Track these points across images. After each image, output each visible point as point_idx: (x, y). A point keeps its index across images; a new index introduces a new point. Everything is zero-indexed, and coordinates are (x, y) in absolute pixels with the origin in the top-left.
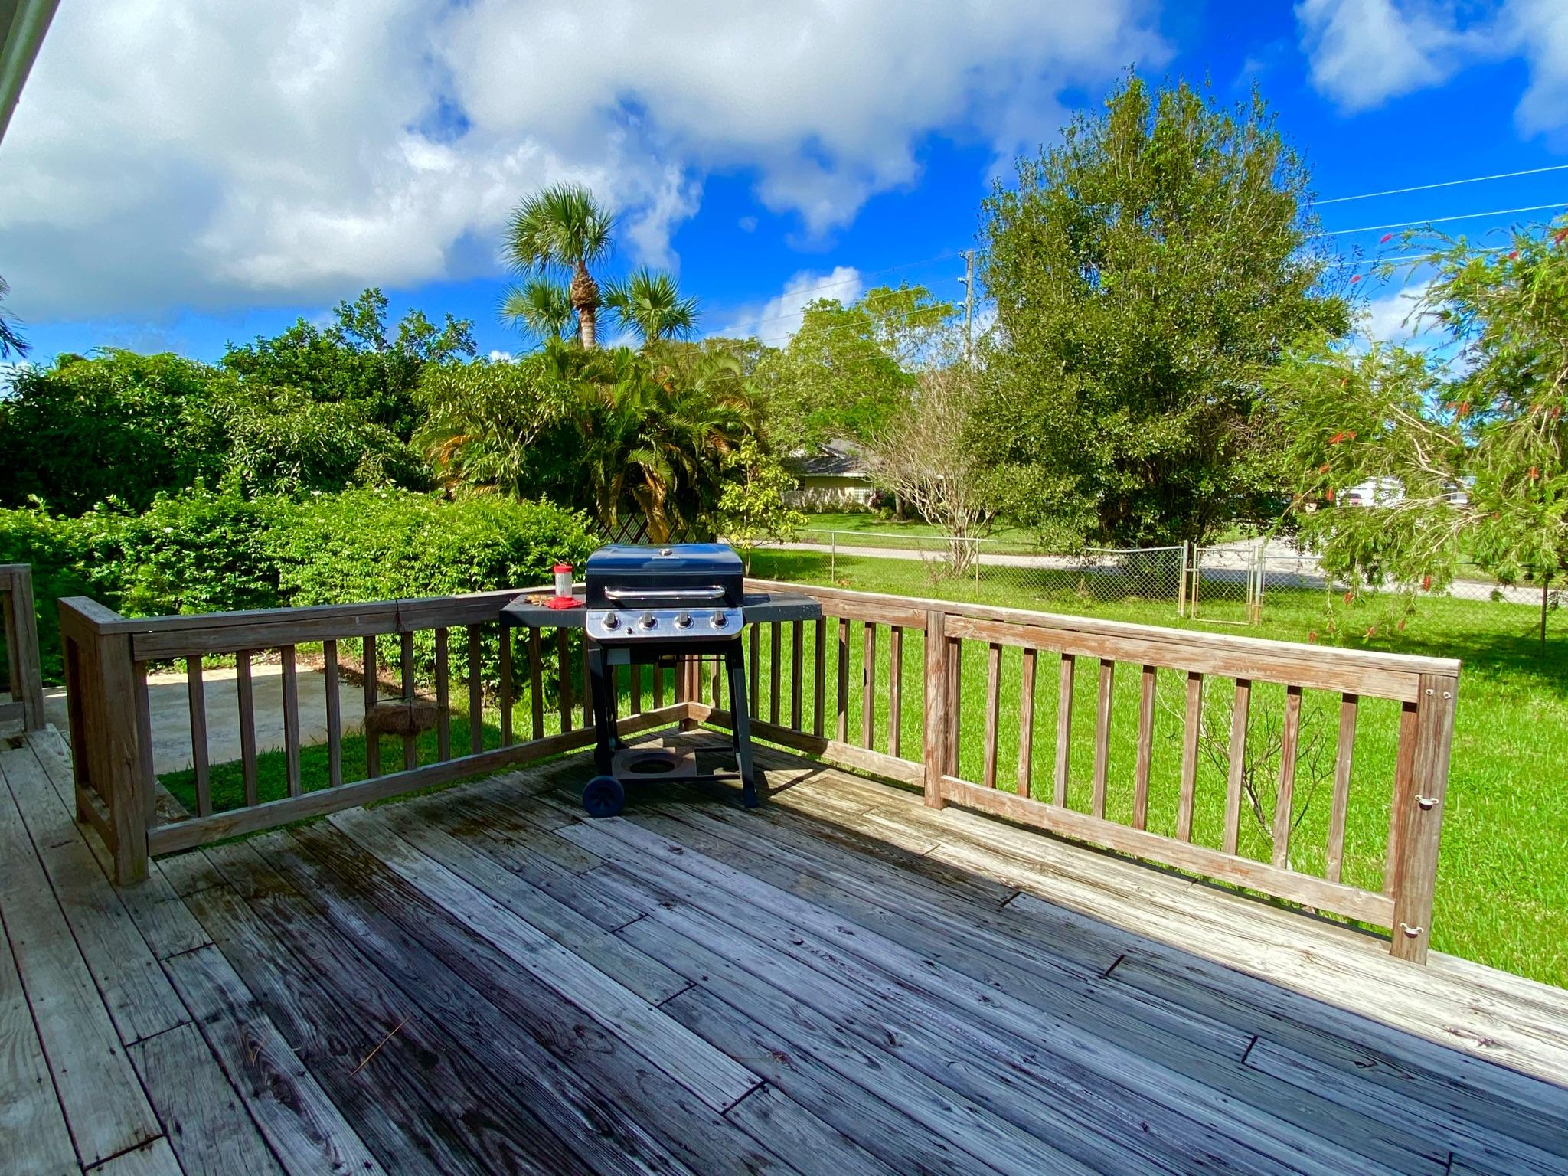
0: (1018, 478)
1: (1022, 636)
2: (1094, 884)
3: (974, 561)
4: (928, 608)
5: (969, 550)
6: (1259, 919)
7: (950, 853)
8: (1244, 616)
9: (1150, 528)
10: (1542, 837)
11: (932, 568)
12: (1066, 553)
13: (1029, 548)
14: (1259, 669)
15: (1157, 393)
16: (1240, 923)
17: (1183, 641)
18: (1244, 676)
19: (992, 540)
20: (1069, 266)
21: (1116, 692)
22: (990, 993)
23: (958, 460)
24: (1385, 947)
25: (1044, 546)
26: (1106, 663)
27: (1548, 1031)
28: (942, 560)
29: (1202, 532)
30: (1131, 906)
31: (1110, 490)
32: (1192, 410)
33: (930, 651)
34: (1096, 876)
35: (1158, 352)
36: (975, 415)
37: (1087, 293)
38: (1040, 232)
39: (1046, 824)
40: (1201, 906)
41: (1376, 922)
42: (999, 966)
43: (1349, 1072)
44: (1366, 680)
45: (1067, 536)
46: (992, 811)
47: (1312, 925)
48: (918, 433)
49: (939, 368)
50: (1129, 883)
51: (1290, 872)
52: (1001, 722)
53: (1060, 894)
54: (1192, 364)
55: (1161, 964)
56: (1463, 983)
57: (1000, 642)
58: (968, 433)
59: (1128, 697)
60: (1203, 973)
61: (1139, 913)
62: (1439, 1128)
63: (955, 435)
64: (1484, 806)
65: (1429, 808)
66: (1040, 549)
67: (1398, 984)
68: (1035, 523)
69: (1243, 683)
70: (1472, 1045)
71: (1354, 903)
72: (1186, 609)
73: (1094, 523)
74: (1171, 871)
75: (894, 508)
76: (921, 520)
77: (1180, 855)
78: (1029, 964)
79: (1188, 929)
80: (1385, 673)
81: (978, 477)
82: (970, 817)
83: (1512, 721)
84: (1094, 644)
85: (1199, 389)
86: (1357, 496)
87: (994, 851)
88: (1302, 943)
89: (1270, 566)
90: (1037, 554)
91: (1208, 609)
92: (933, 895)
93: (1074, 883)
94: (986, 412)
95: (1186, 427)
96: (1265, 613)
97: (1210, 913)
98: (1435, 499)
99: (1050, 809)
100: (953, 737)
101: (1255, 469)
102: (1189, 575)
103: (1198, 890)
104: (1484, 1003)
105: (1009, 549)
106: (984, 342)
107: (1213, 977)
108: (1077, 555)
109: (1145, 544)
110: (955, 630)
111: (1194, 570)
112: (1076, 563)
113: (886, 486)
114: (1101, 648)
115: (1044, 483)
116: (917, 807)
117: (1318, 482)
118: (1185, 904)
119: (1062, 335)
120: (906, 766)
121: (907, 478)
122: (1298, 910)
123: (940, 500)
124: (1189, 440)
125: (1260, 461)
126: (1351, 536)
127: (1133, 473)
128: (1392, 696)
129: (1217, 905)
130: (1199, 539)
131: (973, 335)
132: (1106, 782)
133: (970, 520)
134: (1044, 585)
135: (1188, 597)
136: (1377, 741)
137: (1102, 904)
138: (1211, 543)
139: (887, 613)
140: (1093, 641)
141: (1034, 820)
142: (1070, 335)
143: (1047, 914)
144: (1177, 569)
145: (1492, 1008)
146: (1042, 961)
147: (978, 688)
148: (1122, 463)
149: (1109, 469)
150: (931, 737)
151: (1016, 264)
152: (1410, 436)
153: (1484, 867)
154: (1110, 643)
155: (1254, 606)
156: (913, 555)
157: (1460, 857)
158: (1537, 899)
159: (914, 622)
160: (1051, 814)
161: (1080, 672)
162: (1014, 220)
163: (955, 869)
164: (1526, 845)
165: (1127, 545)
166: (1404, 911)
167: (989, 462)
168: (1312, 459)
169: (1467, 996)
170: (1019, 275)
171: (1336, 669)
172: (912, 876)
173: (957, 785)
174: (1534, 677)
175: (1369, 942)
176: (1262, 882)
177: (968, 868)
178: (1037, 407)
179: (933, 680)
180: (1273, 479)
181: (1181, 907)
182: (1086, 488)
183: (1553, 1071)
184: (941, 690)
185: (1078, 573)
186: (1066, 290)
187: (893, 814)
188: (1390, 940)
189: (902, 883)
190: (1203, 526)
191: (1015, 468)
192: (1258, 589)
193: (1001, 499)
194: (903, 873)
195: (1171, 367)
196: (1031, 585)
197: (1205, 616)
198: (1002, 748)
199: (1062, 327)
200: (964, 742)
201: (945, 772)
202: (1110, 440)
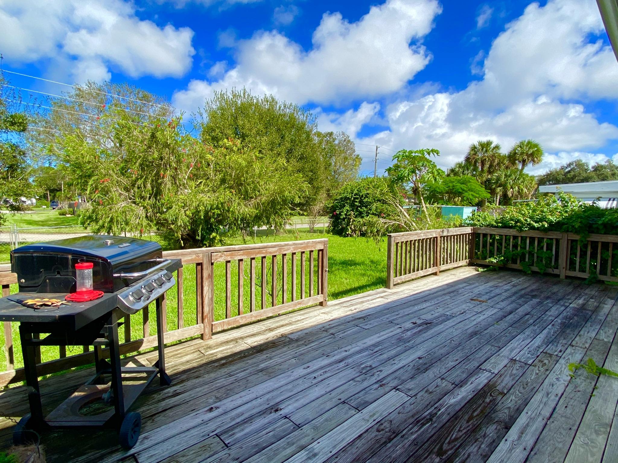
1: (242, 255)
4: (203, 252)
14: (300, 249)
17: (285, 245)
33: (205, 271)
44: (317, 246)
65: (326, 271)
80: (319, 243)
99: (257, 313)
110: (216, 259)
120: (194, 328)
129: (300, 315)
150: (207, 309)
159: (196, 260)
163: (265, 343)
171: (312, 245)
173: (220, 324)
179: (206, 283)
184: (211, 286)
187: (209, 348)
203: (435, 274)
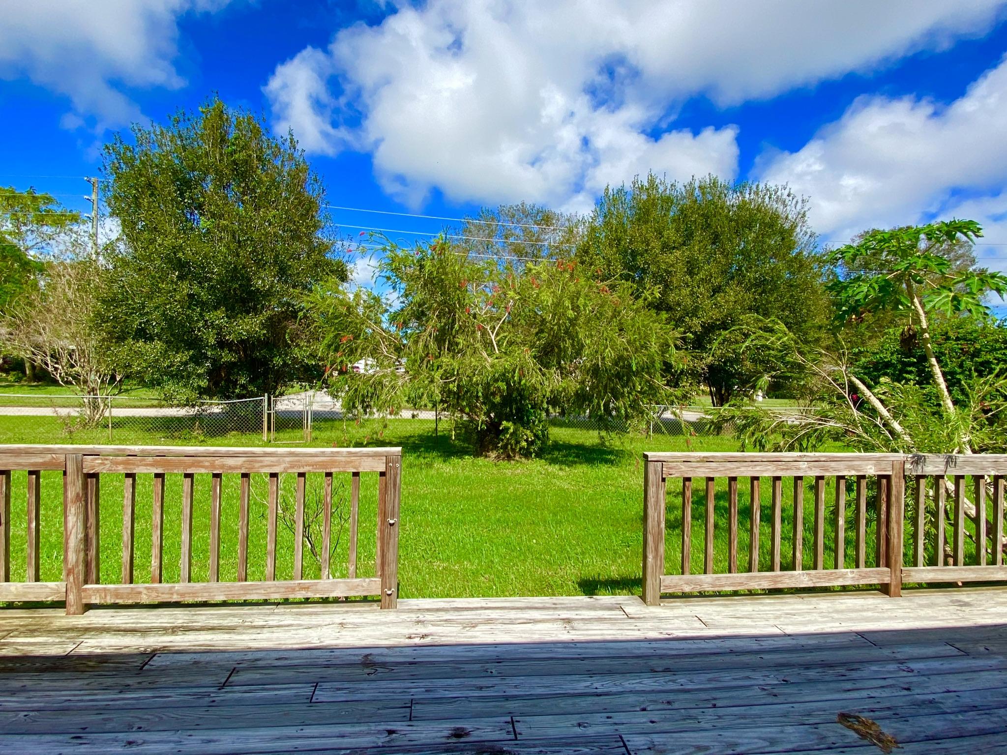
0: (144, 351)
1: (152, 465)
2: (212, 629)
3: (107, 414)
4: (66, 452)
5: (102, 406)
6: (316, 614)
7: (91, 645)
8: (302, 438)
9: (243, 387)
10: (440, 529)
11: (66, 422)
12: (185, 405)
13: (155, 402)
14: (309, 466)
15: (244, 301)
16: (306, 620)
17: (266, 455)
18: (301, 470)
19: (123, 398)
20: (178, 208)
21: (224, 496)
22: (132, 737)
23: (89, 335)
24: (378, 606)
25: (168, 400)
26: (217, 476)
27: (446, 620)
28: (76, 414)
29: (276, 388)
30: (239, 634)
31: (215, 361)
32: (267, 314)
33: (69, 487)
34: (214, 622)
35: (242, 275)
36: (104, 301)
37: (192, 229)
38: (154, 180)
39: (175, 598)
40: (282, 618)
41: (373, 593)
42: (139, 714)
43: (365, 680)
44: (363, 463)
45: (184, 393)
46: (130, 602)
47: (343, 607)
48: (49, 311)
49: (68, 261)
50: (236, 620)
51: (331, 580)
52: (136, 534)
53: (188, 644)
54: (264, 286)
55: (260, 663)
56: (411, 611)
57: (134, 472)
58: (98, 314)
59: (232, 497)
60: (286, 659)
61: (244, 637)
62: (406, 690)
63: (87, 316)
64: (418, 520)
65: (393, 524)
66: (164, 403)
67: (385, 623)
68: (159, 384)
69: (302, 475)
70: (417, 641)
71: (363, 586)
72: (267, 437)
73: (204, 383)
74: (266, 603)
75: (24, 372)
76: (55, 382)
77: (269, 590)
78: (165, 702)
79: (275, 635)
80: (371, 458)
81: (108, 348)
82: (111, 612)
83: (427, 476)
84: (207, 464)
85: (270, 301)
86: (358, 368)
87: (133, 631)
88: (338, 619)
89: (316, 407)
90: (162, 407)
91: (281, 435)
92: (79, 683)
93: (198, 633)
94: (113, 300)
95: (263, 324)
96: (313, 435)
97: (288, 620)
98: (391, 369)
99: (177, 586)
100: (93, 553)
101: (305, 351)
102: (269, 415)
103: (281, 609)
104: (421, 618)
105: (138, 404)
106: (110, 249)
107: (291, 659)
108: (193, 406)
109: (240, 396)
110: (93, 467)
111: (272, 412)
112: (192, 412)
113: (15, 353)
114: (213, 466)
115: (165, 354)
116: (60, 619)
117: (338, 361)
118: (273, 620)
119: (175, 253)
120: (47, 587)
121: (38, 346)
122: (336, 601)
123: (72, 366)
124: (265, 332)
125: (307, 347)
126: (356, 390)
127: (230, 351)
128: (374, 470)
129: (291, 614)
130: (274, 393)
131: (99, 242)
132: (218, 558)
133: (103, 382)
134: (168, 428)
135: (269, 429)
136: (372, 497)
137: (219, 640)
138: (281, 394)
139: (22, 460)
140: (207, 461)
141: (166, 598)
142: (180, 255)
143: (178, 662)
144: (261, 412)
145: (424, 619)
146: (175, 696)
147: (114, 512)
148: (222, 344)
149: (213, 348)
150: (72, 557)
151: (136, 198)
152: (378, 337)
153: (419, 550)
154: (219, 461)
155: (307, 431)
156: (48, 412)
157: (409, 549)
158: (440, 560)
159: (51, 466)
160: (179, 589)
161: (198, 487)
162: (132, 165)
163: (98, 656)
164: (434, 534)
165: (228, 398)
166: (386, 583)
167: (118, 338)
168: (333, 347)
169: (413, 616)
170: (138, 206)
171: (348, 459)
172: (56, 676)
173: (98, 590)
174: (435, 454)
175: (371, 606)
176: (316, 591)
177: (108, 651)
178: (157, 301)
179: (72, 510)
180: (314, 357)
181: (271, 623)
182: (197, 360)
183: (449, 639)
184: (81, 517)
185: (193, 419)
186: (176, 224)
187: (35, 630)
188: (380, 601)
189: (47, 683)
190: (277, 384)
191: (141, 343)
192: (309, 421)
193: (130, 366)
194: (46, 676)
195: (251, 286)
196: (157, 429)
197: (279, 440)
198: (137, 554)
199: (174, 248)
200: (102, 556)
201: (86, 582)
202: (213, 328)
203: (884, 589)
